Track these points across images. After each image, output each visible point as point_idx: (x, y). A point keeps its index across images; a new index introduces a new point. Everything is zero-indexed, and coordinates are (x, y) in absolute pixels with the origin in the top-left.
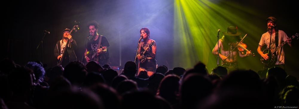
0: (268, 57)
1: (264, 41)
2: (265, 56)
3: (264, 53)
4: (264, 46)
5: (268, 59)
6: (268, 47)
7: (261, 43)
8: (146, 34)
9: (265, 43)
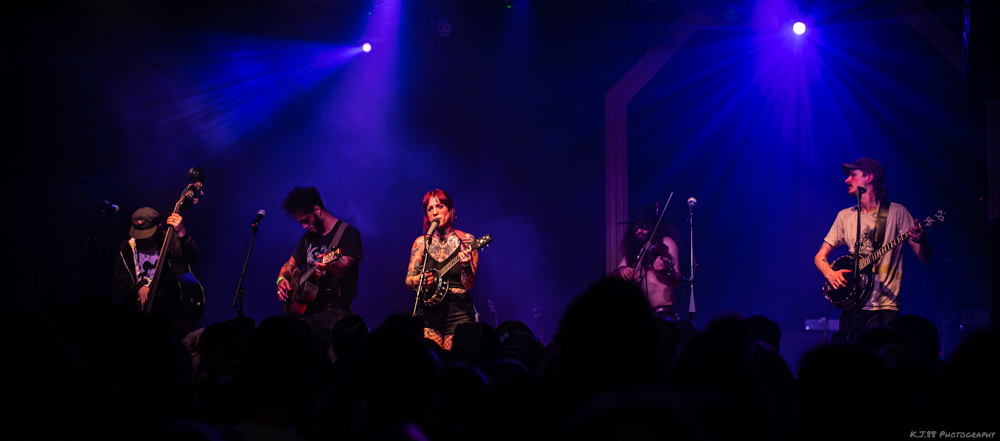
0: (843, 279)
1: (843, 231)
2: (835, 277)
3: (835, 268)
4: (840, 248)
5: (840, 285)
6: (852, 250)
7: (831, 239)
8: (445, 208)
9: (843, 239)
